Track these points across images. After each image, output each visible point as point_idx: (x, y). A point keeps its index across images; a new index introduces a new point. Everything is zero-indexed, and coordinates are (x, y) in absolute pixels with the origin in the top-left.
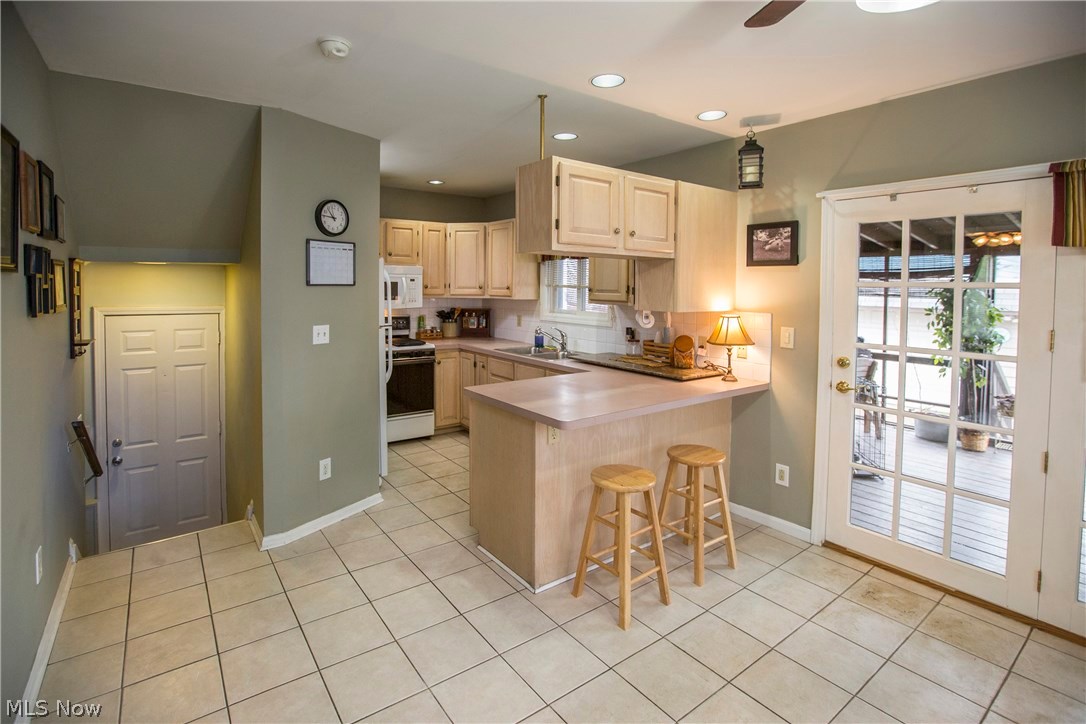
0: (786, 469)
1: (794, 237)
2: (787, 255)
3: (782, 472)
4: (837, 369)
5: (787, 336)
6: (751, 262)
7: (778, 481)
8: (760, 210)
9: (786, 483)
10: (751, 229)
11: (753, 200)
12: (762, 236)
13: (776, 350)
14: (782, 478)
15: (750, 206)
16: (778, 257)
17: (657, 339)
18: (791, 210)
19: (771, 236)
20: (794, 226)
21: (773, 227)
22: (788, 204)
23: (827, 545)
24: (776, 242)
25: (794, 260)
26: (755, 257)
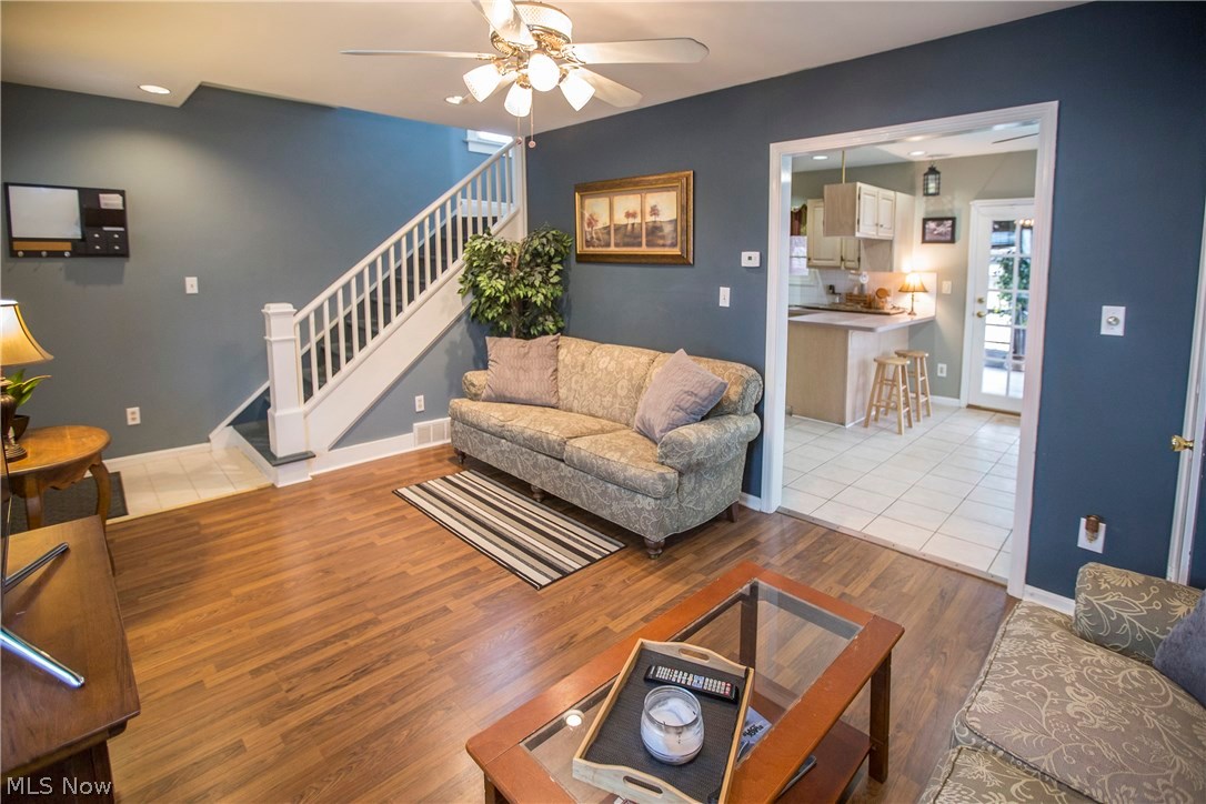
0: (945, 366)
1: (953, 226)
2: (949, 238)
3: (942, 369)
4: (978, 305)
5: (947, 287)
6: (924, 241)
7: (939, 374)
8: (931, 209)
9: (944, 375)
10: (925, 221)
11: (926, 202)
12: (932, 225)
13: (940, 295)
14: (941, 372)
15: (924, 205)
16: (943, 238)
17: (856, 292)
18: (951, 210)
19: (938, 225)
20: (953, 219)
21: (940, 220)
22: (950, 206)
23: (969, 406)
24: (941, 229)
25: (952, 241)
26: (927, 238)
